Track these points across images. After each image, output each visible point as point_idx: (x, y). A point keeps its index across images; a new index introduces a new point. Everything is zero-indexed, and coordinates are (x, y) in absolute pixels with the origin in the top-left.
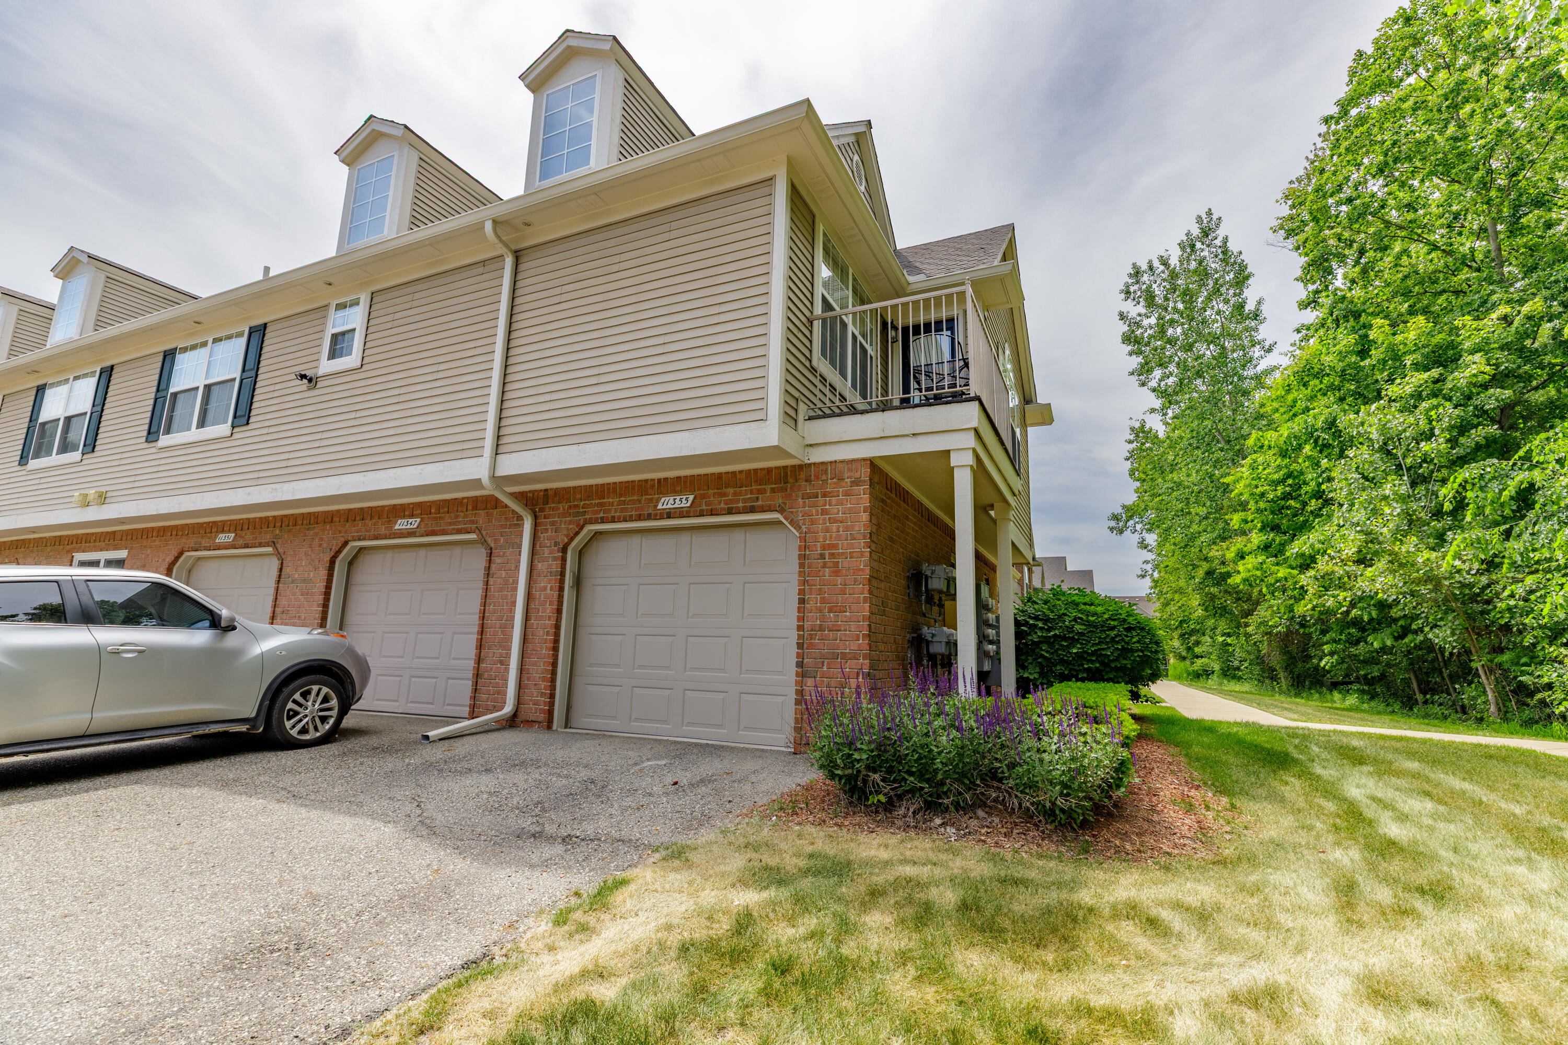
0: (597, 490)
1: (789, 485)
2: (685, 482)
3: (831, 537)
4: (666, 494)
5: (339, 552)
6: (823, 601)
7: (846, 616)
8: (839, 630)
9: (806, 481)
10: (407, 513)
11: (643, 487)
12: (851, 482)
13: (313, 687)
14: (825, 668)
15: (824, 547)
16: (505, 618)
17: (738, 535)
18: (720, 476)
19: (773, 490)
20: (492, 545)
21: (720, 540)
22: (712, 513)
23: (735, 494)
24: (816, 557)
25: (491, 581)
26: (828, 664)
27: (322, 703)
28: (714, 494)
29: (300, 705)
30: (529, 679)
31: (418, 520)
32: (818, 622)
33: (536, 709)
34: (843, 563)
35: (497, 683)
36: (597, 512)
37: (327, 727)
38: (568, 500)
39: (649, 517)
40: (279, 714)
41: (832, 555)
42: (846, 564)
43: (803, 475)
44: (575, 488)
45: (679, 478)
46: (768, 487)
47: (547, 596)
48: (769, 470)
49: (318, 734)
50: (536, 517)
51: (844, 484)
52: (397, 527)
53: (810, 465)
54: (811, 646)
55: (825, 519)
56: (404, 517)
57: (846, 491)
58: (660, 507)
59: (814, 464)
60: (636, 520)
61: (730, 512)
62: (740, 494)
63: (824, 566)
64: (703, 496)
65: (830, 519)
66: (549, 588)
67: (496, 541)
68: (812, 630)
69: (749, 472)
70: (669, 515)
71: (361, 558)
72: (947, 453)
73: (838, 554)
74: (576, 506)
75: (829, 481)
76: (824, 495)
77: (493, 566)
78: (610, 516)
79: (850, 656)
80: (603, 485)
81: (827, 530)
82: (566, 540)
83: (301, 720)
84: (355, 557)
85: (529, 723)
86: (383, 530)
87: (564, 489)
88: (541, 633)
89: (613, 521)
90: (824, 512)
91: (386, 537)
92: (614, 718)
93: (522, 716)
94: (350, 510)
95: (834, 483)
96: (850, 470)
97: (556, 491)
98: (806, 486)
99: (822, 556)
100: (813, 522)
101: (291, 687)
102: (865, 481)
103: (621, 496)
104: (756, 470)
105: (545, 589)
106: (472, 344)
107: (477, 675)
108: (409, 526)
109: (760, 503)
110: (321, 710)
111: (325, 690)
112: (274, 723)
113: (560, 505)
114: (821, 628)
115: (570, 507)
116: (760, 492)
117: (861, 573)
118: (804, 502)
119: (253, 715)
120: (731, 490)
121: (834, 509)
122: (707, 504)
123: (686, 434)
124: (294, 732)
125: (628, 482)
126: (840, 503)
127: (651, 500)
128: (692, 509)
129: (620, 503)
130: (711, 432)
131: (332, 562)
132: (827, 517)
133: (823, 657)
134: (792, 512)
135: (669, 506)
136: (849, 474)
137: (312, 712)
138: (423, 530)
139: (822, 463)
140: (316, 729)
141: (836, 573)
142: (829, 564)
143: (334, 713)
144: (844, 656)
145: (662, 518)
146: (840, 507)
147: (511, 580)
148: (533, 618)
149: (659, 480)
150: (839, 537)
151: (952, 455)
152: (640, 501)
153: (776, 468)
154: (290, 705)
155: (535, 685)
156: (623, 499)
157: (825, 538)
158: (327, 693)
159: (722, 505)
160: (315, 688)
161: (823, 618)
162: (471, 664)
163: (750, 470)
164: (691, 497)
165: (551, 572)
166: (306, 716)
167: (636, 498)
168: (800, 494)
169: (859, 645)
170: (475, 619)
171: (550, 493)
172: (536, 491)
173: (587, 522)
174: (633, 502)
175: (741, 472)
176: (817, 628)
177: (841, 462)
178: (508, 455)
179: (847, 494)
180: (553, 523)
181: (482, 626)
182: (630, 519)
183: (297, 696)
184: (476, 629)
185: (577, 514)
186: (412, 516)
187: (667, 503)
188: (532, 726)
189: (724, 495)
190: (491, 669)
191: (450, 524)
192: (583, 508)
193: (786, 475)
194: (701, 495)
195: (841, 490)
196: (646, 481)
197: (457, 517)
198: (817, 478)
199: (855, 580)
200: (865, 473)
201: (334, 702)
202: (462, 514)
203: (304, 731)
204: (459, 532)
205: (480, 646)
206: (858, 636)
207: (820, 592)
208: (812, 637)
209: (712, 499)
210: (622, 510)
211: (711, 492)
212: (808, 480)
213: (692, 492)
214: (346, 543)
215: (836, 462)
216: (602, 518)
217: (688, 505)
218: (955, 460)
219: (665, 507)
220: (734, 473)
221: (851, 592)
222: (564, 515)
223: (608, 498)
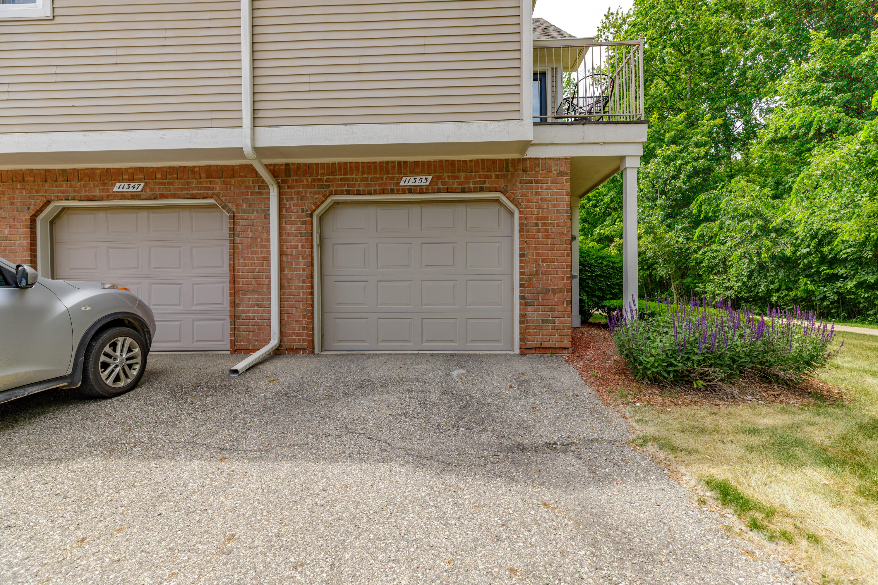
0: (340, 168)
1: (510, 173)
2: (423, 166)
3: (543, 211)
4: (406, 174)
5: (40, 210)
6: (538, 255)
7: (554, 265)
8: (550, 275)
9: (523, 171)
10: (125, 177)
11: (384, 167)
12: (557, 174)
13: (119, 338)
14: (540, 299)
15: (537, 219)
16: (256, 270)
17: (460, 209)
18: (453, 162)
19: (497, 176)
20: (234, 209)
21: (446, 211)
22: (448, 191)
23: (466, 177)
24: (533, 225)
25: (238, 240)
26: (542, 297)
27: (128, 353)
28: (449, 176)
29: (109, 356)
30: (289, 317)
31: (142, 184)
32: (535, 269)
33: (299, 340)
34: (552, 230)
35: (256, 322)
36: (341, 186)
37: (135, 373)
38: (311, 175)
39: (392, 192)
40: (94, 368)
41: (544, 224)
42: (554, 230)
43: (521, 167)
44: (317, 164)
45: (417, 162)
46: (493, 174)
47: (298, 252)
48: (494, 161)
49: (129, 381)
50: (280, 187)
51: (552, 175)
52: (116, 189)
53: (526, 159)
54: (530, 285)
55: (538, 199)
56: (123, 180)
57: (553, 180)
58: (402, 184)
59: (529, 159)
60: (380, 194)
61: (463, 191)
62: (470, 177)
63: (538, 231)
64: (439, 178)
65: (541, 199)
66: (300, 246)
67: (237, 206)
68: (530, 275)
69: (477, 161)
70: (410, 191)
71: (65, 217)
72: (622, 158)
73: (548, 223)
74: (319, 180)
75: (541, 172)
76: (537, 182)
77: (238, 228)
78: (355, 189)
79: (558, 291)
80: (345, 164)
81: (540, 207)
82: (314, 208)
83: (113, 371)
84: (58, 216)
85: (295, 351)
86: (97, 192)
87: (305, 165)
88: (297, 282)
89: (358, 193)
90: (537, 194)
91: (102, 199)
92: (364, 341)
93: (286, 345)
94: (48, 171)
95: (545, 174)
96: (556, 165)
97: (299, 166)
98: (523, 174)
99: (537, 225)
100: (529, 201)
101: (100, 341)
102: (567, 174)
103: (363, 173)
104: (483, 161)
105: (296, 246)
106: (207, 15)
107: (234, 317)
108: (131, 189)
109: (487, 185)
110: (128, 359)
111: (129, 340)
112: (91, 377)
113: (304, 178)
114: (537, 273)
115: (314, 180)
116: (486, 177)
117: (565, 236)
118: (522, 186)
119: (70, 372)
120: (462, 175)
121: (545, 192)
122: (442, 184)
123: (452, 125)
124: (109, 382)
125: (370, 163)
126: (549, 188)
127: (392, 179)
128: (430, 188)
129: (363, 179)
130: (475, 125)
131: (33, 220)
132: (540, 197)
133: (539, 292)
134: (513, 193)
135: (410, 184)
136: (556, 168)
137: (121, 361)
138: (149, 193)
139: (536, 159)
140: (127, 376)
141: (547, 236)
142: (541, 230)
143: (139, 360)
144: (554, 291)
145: (404, 193)
146: (549, 191)
147: (259, 239)
148: (286, 270)
149: (399, 163)
150: (548, 212)
151: (627, 160)
152: (382, 179)
153: (499, 160)
154: (103, 358)
155: (296, 321)
156: (366, 176)
157: (538, 212)
158: (131, 343)
159: (456, 185)
160: (121, 339)
161: (538, 267)
162: (226, 306)
163: (478, 160)
164: (430, 178)
165: (301, 233)
166: (117, 366)
167: (378, 176)
168: (518, 180)
169: (565, 283)
170: (226, 270)
171: (291, 167)
172: (277, 165)
173: (331, 194)
174: (376, 179)
175: (471, 161)
176: (534, 273)
177: (550, 159)
178: (268, 129)
179: (553, 182)
180: (298, 193)
181: (234, 277)
182: (375, 192)
183: (107, 349)
184: (227, 280)
185: (322, 186)
186: (132, 180)
187: (408, 181)
188: (297, 353)
189: (457, 177)
190: (249, 311)
191: (182, 189)
192: (326, 181)
193: (507, 166)
194: (438, 176)
195: (549, 179)
196: (387, 163)
197: (188, 183)
198: (532, 169)
199: (561, 241)
200: (565, 168)
201: (137, 350)
202: (194, 181)
203: (117, 379)
204: (194, 196)
205: (234, 293)
206: (563, 278)
207: (536, 249)
208: (530, 279)
209: (447, 180)
210: (366, 185)
211: (446, 175)
212: (525, 170)
213: (429, 174)
214: (48, 203)
215: (545, 158)
216: (347, 191)
217: (428, 183)
218: (628, 163)
219: (406, 184)
220: (465, 161)
221: (558, 249)
222: (308, 187)
223: (352, 174)
